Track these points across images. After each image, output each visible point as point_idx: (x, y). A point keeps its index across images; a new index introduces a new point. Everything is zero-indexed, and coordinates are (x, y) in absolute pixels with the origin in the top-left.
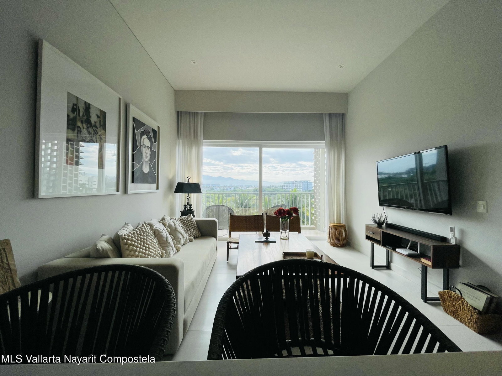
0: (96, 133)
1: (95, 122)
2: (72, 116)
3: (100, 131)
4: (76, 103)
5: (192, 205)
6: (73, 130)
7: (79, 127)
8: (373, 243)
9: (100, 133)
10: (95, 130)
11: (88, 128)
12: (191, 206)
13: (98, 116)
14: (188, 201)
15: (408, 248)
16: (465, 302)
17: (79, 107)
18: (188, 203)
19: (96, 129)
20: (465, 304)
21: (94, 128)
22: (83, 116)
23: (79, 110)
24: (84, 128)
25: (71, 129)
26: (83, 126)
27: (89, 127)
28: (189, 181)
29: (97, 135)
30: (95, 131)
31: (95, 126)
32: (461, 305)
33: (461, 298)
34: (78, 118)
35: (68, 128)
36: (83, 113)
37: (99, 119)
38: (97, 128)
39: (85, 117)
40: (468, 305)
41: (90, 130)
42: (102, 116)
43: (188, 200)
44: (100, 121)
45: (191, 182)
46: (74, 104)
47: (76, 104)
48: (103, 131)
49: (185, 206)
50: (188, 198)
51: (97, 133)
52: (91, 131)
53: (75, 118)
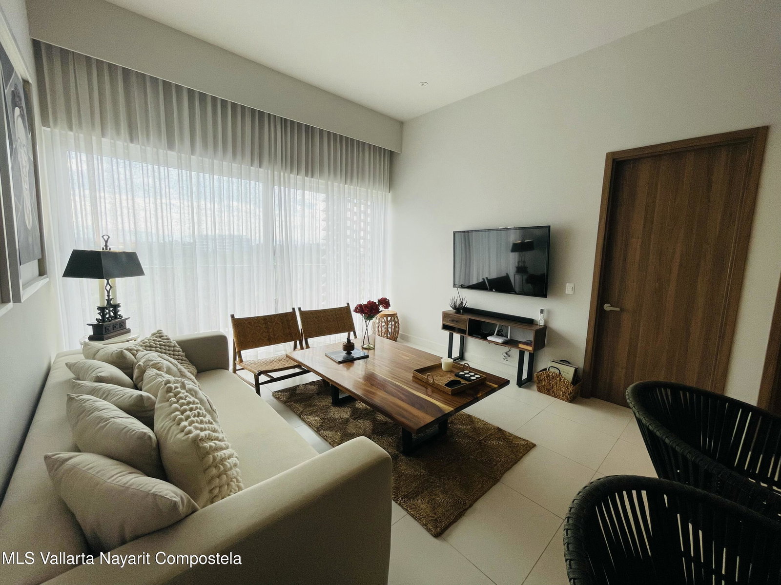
5: (118, 306)
8: (452, 332)
12: (115, 307)
14: (108, 296)
15: (495, 334)
16: (563, 378)
18: (109, 301)
20: (562, 380)
28: (106, 246)
32: (558, 381)
33: (559, 376)
40: (566, 381)
43: (108, 292)
45: (112, 250)
49: (102, 309)
50: (108, 287)
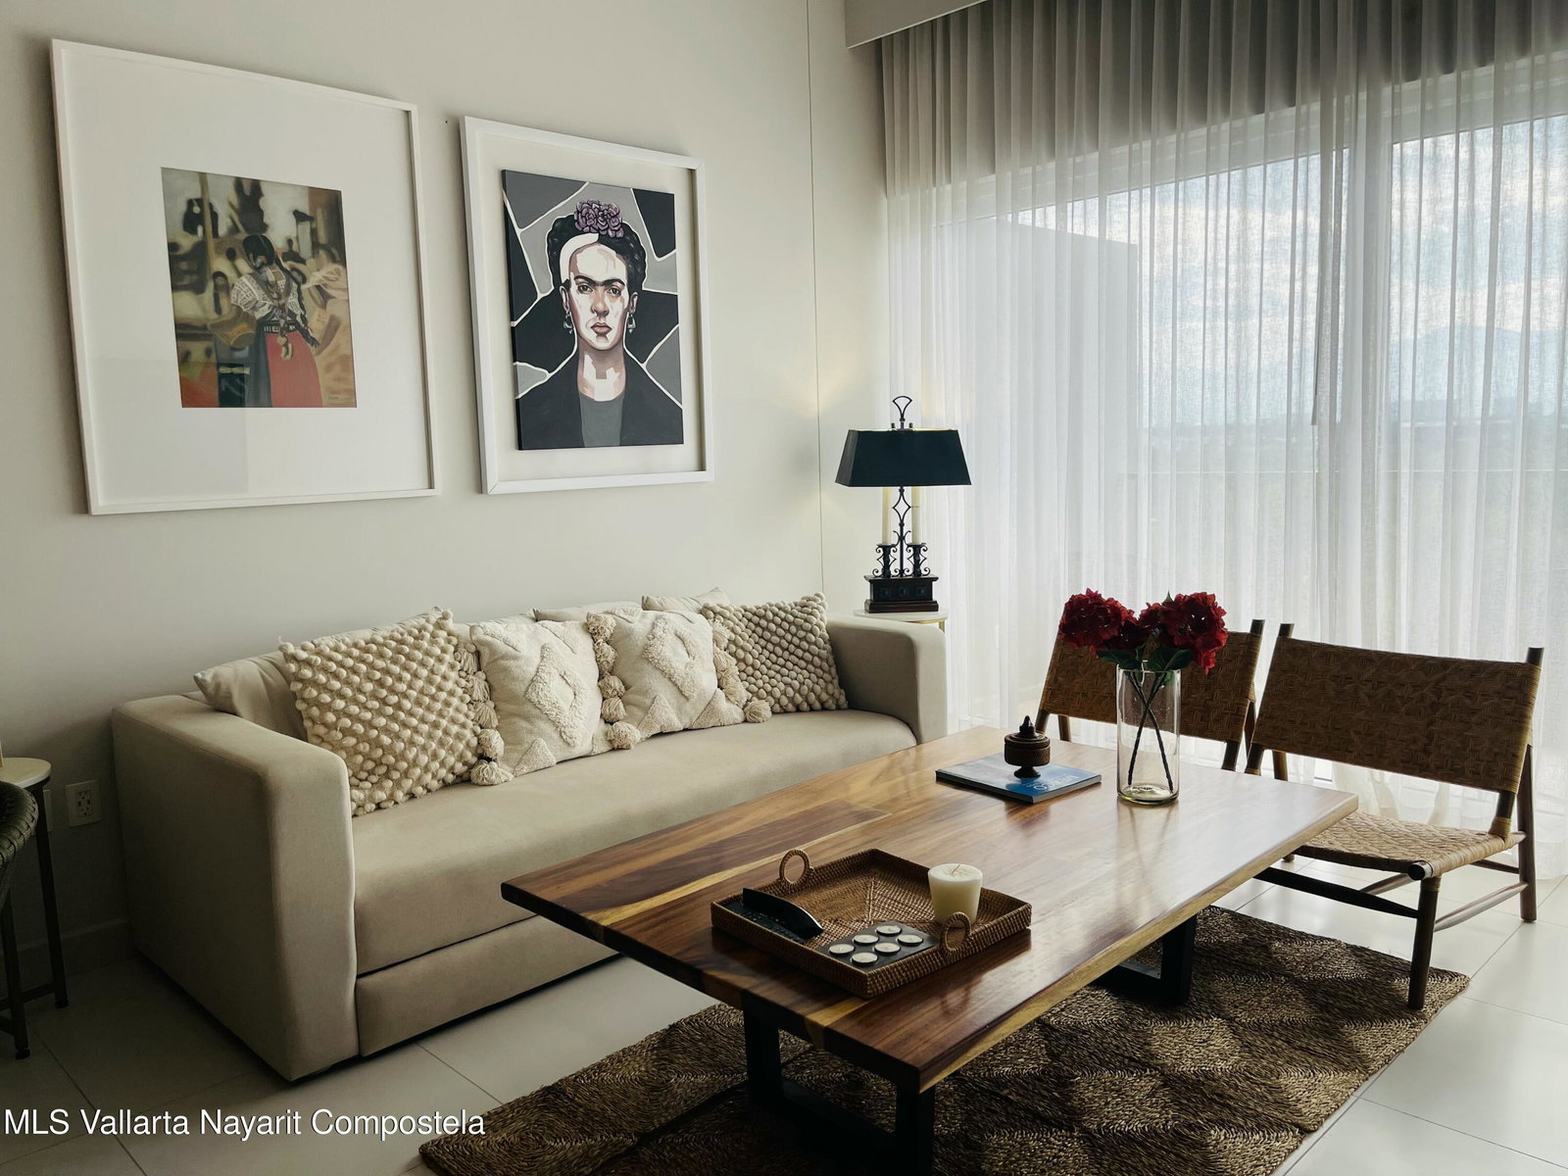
0: (299, 279)
1: (290, 242)
2: (187, 242)
3: (318, 270)
4: (198, 195)
6: (198, 288)
7: (220, 274)
9: (315, 278)
10: (294, 269)
11: (257, 271)
13: (299, 216)
14: (902, 525)
17: (211, 206)
19: (300, 266)
21: (285, 265)
22: (234, 230)
23: (215, 216)
24: (240, 275)
25: (185, 288)
26: (235, 268)
27: (263, 264)
29: (304, 287)
30: (295, 274)
31: (293, 255)
34: (211, 243)
35: (175, 288)
36: (233, 221)
37: (306, 226)
38: (303, 261)
39: (243, 235)
41: (269, 274)
42: (319, 211)
43: (902, 519)
44: (314, 232)
45: (918, 428)
46: (190, 203)
47: (197, 200)
48: (331, 267)
50: (902, 509)
51: (304, 280)
52: (271, 278)
53: (200, 250)
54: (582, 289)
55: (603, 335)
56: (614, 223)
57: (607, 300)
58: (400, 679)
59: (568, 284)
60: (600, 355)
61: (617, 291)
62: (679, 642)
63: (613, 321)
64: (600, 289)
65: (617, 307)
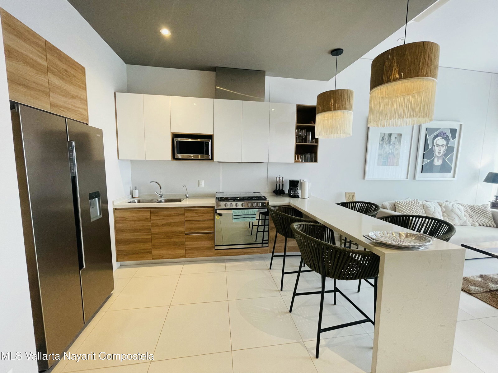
1: (394, 142)
3: (397, 145)
9: (396, 147)
10: (394, 146)
42: (398, 137)
44: (397, 140)
48: (399, 145)
54: (437, 146)
55: (439, 154)
56: (445, 135)
57: (441, 148)
58: (413, 208)
59: (435, 146)
60: (438, 157)
61: (443, 147)
62: (458, 209)
63: (442, 152)
64: (440, 146)
65: (443, 149)
